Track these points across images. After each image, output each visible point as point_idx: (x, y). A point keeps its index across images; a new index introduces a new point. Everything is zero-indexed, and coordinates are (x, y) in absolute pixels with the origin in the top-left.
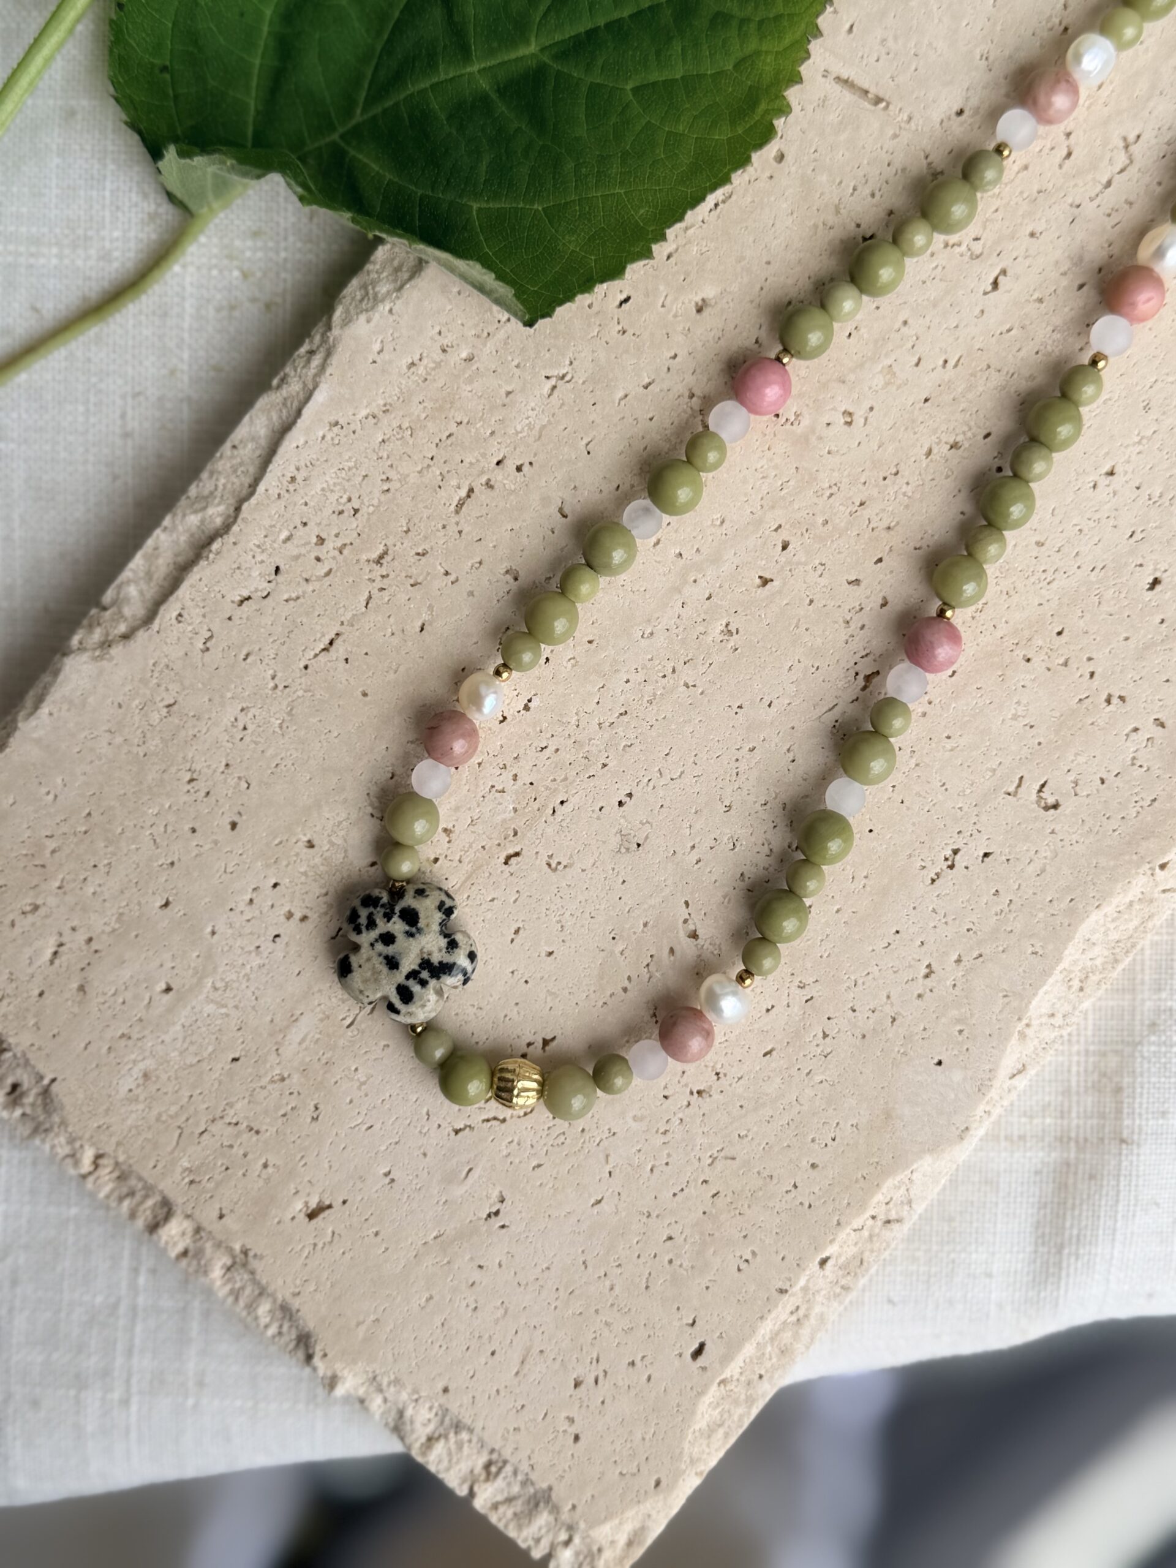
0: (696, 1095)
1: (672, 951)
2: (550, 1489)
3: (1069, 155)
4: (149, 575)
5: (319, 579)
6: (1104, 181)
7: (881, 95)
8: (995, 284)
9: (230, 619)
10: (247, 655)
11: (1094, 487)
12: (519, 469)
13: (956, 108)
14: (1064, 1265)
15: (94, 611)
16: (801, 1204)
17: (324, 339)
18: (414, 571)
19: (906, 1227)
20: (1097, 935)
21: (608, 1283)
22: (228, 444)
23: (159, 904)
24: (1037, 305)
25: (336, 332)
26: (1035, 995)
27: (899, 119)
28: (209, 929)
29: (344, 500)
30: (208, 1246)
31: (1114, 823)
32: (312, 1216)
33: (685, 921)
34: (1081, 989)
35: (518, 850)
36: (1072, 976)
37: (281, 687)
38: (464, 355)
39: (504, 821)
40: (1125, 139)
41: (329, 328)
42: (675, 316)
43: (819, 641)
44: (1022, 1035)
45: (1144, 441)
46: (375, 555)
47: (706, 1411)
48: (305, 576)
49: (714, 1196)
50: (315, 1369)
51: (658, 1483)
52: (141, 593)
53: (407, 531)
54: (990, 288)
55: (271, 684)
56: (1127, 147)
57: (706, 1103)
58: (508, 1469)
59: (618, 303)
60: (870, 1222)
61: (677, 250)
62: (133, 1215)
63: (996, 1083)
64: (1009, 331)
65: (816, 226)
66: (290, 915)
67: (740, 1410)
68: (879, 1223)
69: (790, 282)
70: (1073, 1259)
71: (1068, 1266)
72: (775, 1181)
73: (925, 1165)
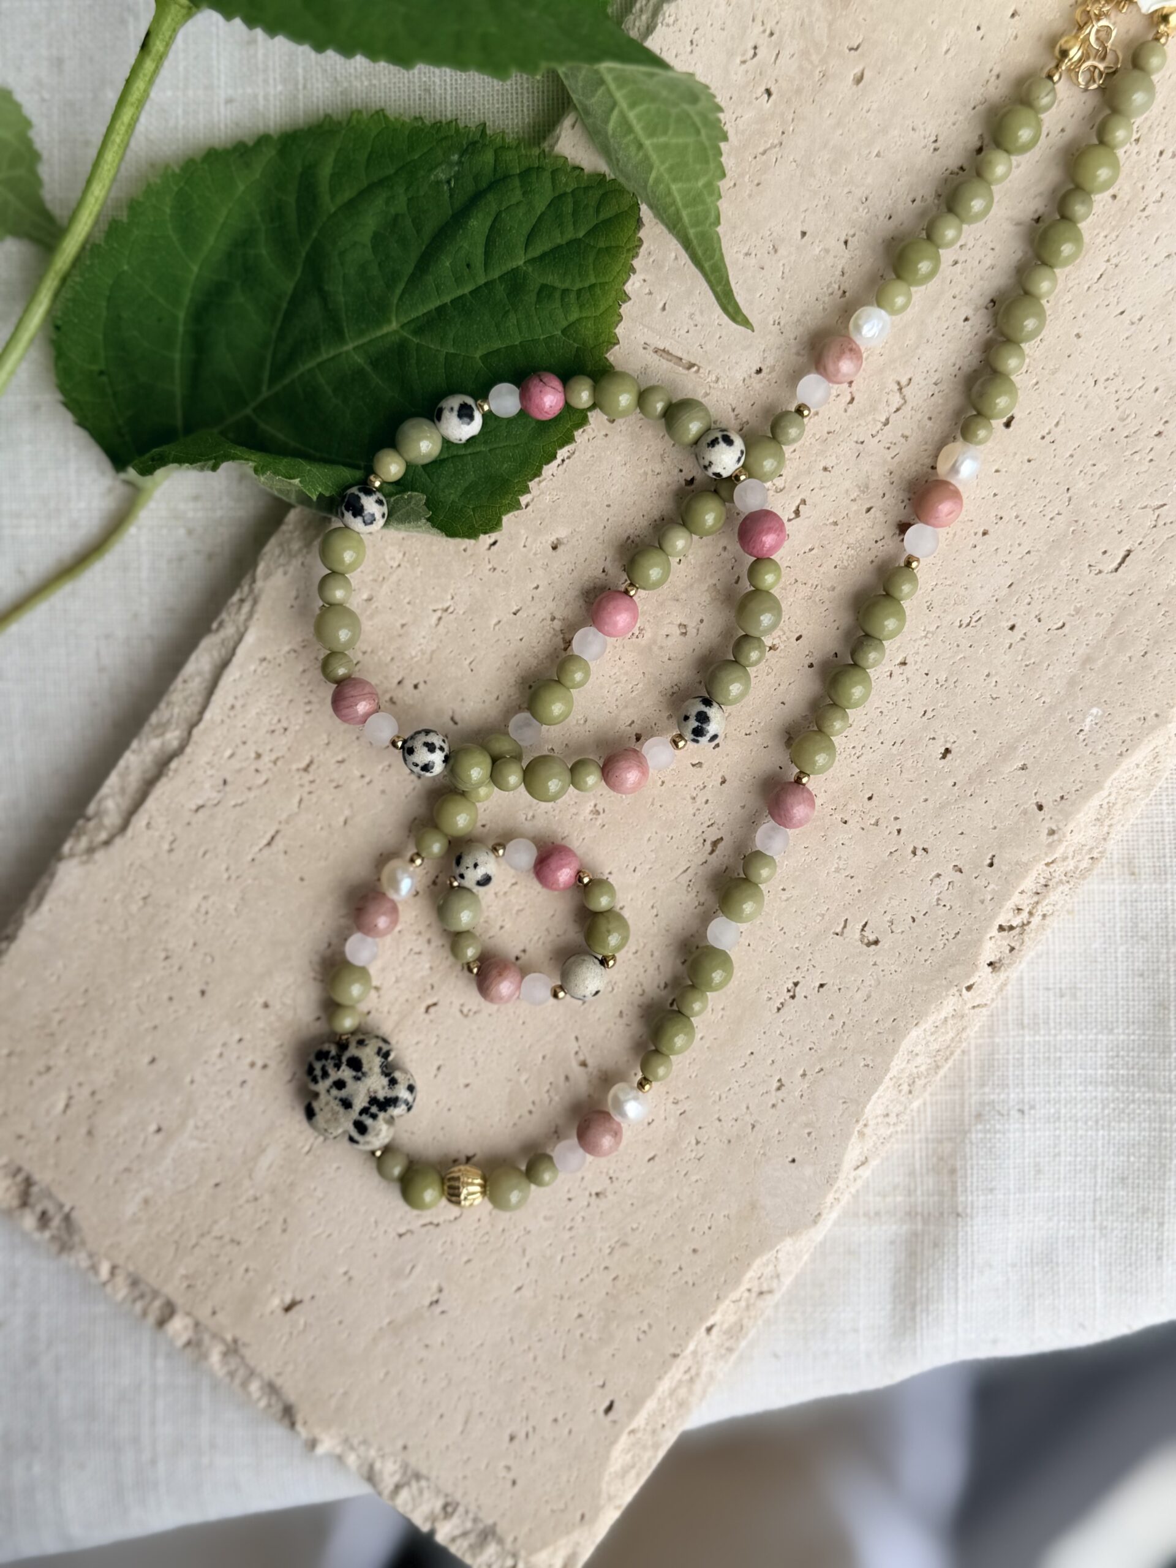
0: (594, 1197)
1: (567, 1078)
2: (495, 1525)
3: (853, 399)
4: (123, 791)
5: (260, 787)
6: (883, 420)
7: (693, 361)
8: (797, 513)
9: (189, 824)
10: (205, 854)
11: (891, 675)
12: (416, 687)
13: (756, 368)
14: (918, 1319)
15: (80, 822)
16: (686, 1283)
17: (251, 590)
18: (335, 776)
19: (777, 1296)
20: (920, 1047)
21: (531, 1355)
22: (180, 679)
23: (146, 1059)
24: (833, 527)
25: (259, 584)
26: (869, 1100)
27: (709, 380)
28: (188, 1079)
29: (275, 721)
30: (206, 1338)
31: (926, 954)
32: (288, 1309)
33: (577, 1053)
34: (910, 1092)
35: (434, 1000)
36: (901, 1081)
37: (234, 877)
38: (365, 596)
39: (422, 978)
40: (899, 383)
41: (254, 581)
42: (535, 554)
43: (672, 815)
44: (861, 1134)
45: (930, 635)
46: (303, 764)
47: (618, 1456)
48: (248, 785)
49: (615, 1279)
50: (298, 1434)
51: (583, 1517)
52: (118, 805)
53: (328, 744)
54: (793, 516)
55: (226, 876)
56: (900, 389)
57: (603, 1204)
58: (461, 1509)
59: (487, 546)
60: (746, 1294)
61: (533, 500)
62: (145, 1313)
63: (842, 1175)
64: (811, 550)
65: (646, 474)
66: (253, 1065)
67: (647, 1455)
68: (754, 1294)
69: (628, 520)
70: (924, 1315)
71: (921, 1320)
72: (663, 1264)
73: (787, 1245)
